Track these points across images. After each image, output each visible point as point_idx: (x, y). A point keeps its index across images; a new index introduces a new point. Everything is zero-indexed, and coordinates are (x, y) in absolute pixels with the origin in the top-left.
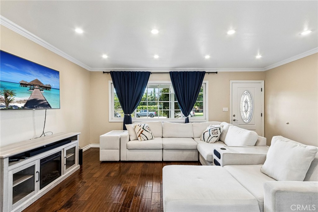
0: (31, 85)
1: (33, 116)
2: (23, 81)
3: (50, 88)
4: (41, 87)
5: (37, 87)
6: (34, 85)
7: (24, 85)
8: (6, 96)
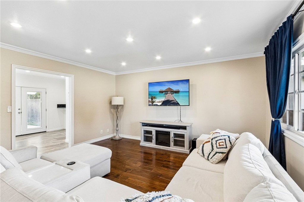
0: (165, 92)
2: (161, 90)
3: (179, 92)
4: (172, 92)
5: (169, 92)
6: (167, 92)
7: (161, 92)
8: (152, 99)
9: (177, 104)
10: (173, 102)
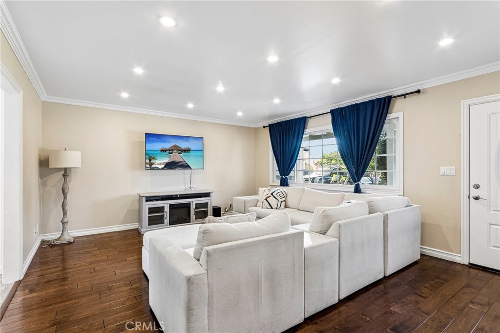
0: (170, 150)
1: (184, 174)
2: (163, 148)
3: (190, 150)
4: (180, 150)
5: (175, 151)
6: (172, 150)
7: (163, 151)
8: (150, 160)
9: (186, 167)
10: (180, 164)
